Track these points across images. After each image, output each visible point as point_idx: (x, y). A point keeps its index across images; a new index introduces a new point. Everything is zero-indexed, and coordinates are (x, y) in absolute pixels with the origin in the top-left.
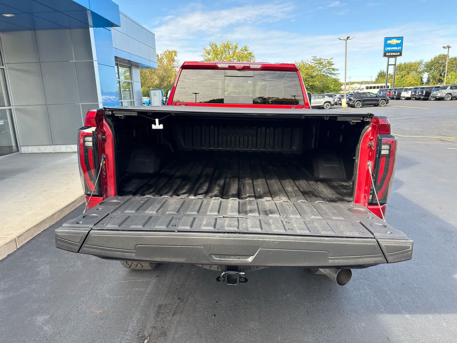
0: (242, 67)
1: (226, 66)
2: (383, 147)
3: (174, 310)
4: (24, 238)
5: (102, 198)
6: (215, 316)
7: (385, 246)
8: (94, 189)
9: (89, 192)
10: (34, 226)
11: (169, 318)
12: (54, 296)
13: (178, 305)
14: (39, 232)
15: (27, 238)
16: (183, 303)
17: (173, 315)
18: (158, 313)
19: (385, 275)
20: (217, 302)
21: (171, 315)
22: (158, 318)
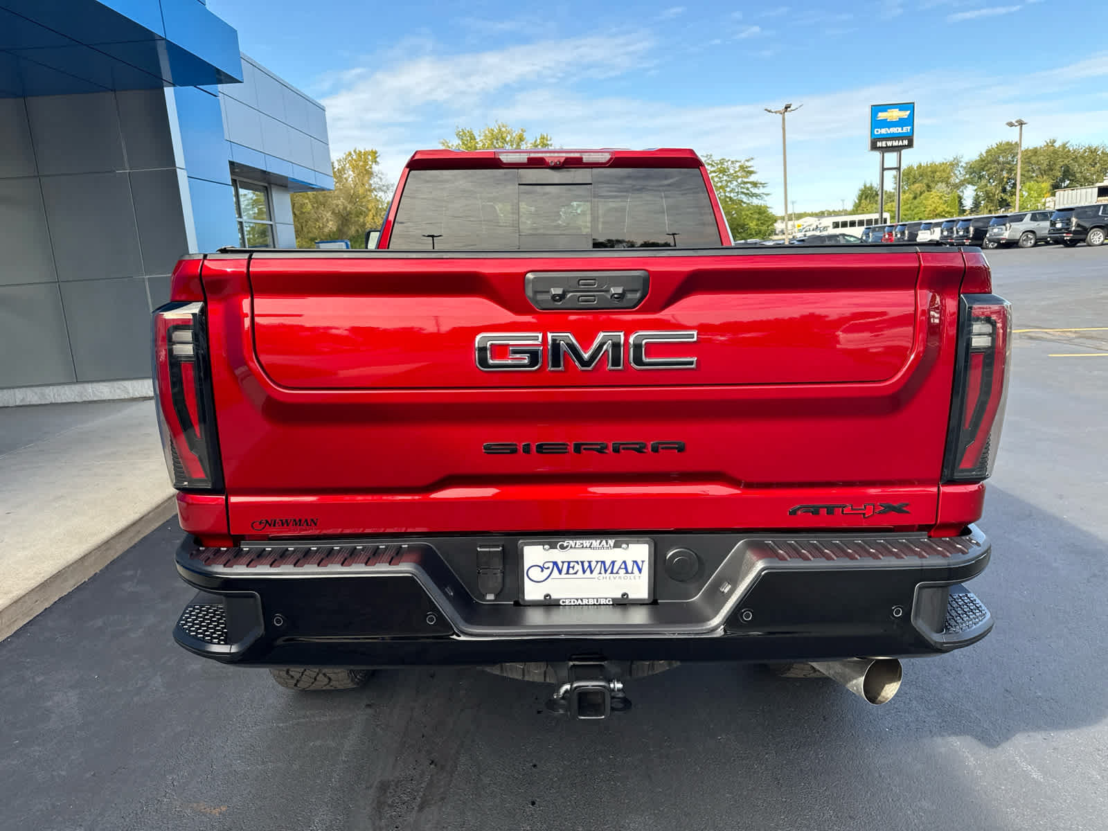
0: (562, 160)
1: (523, 158)
2: (977, 327)
3: (421, 794)
4: (8, 623)
5: (224, 497)
6: (533, 803)
8: (201, 476)
9: (186, 483)
10: (33, 590)
11: (411, 818)
12: (94, 775)
13: (431, 781)
14: (47, 605)
15: (16, 621)
16: (445, 775)
17: (421, 808)
18: (379, 806)
20: (535, 766)
21: (416, 808)
22: (380, 819)
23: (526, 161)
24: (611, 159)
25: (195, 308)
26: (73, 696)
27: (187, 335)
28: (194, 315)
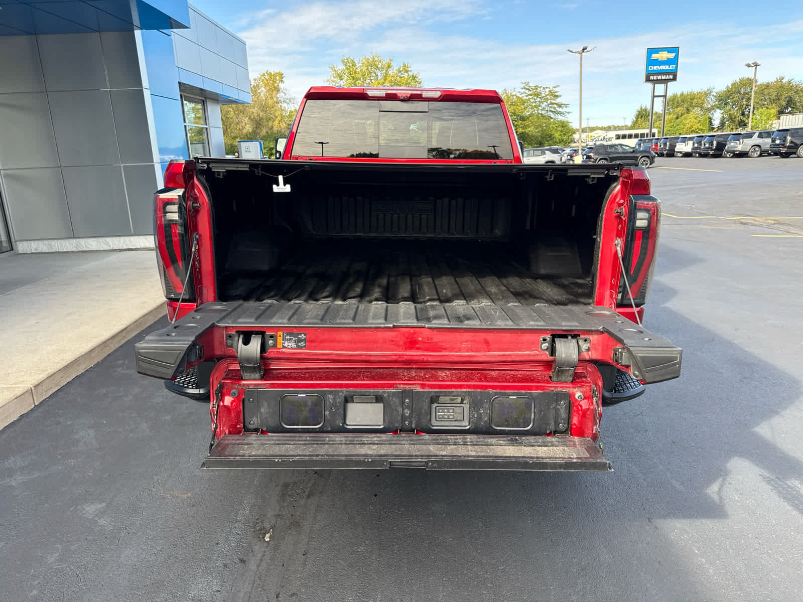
0: (409, 96)
1: (382, 94)
2: (640, 215)
3: (308, 490)
4: (46, 389)
5: (196, 304)
6: (376, 495)
7: (640, 357)
8: (183, 292)
9: (172, 296)
10: (60, 370)
11: (302, 502)
13: (315, 482)
14: (69, 380)
15: (50, 388)
16: (323, 479)
17: (308, 497)
18: (283, 496)
19: (646, 431)
20: (378, 476)
21: (305, 497)
22: (284, 502)
23: (384, 95)
24: (441, 95)
25: (180, 192)
26: (92, 432)
27: (175, 208)
28: (179, 196)
